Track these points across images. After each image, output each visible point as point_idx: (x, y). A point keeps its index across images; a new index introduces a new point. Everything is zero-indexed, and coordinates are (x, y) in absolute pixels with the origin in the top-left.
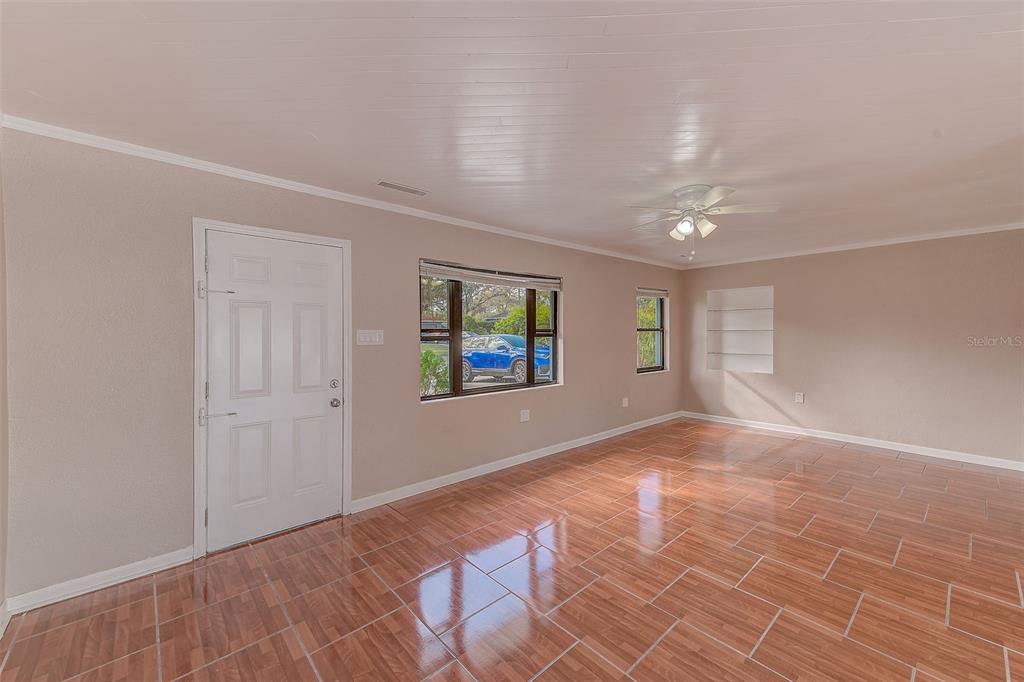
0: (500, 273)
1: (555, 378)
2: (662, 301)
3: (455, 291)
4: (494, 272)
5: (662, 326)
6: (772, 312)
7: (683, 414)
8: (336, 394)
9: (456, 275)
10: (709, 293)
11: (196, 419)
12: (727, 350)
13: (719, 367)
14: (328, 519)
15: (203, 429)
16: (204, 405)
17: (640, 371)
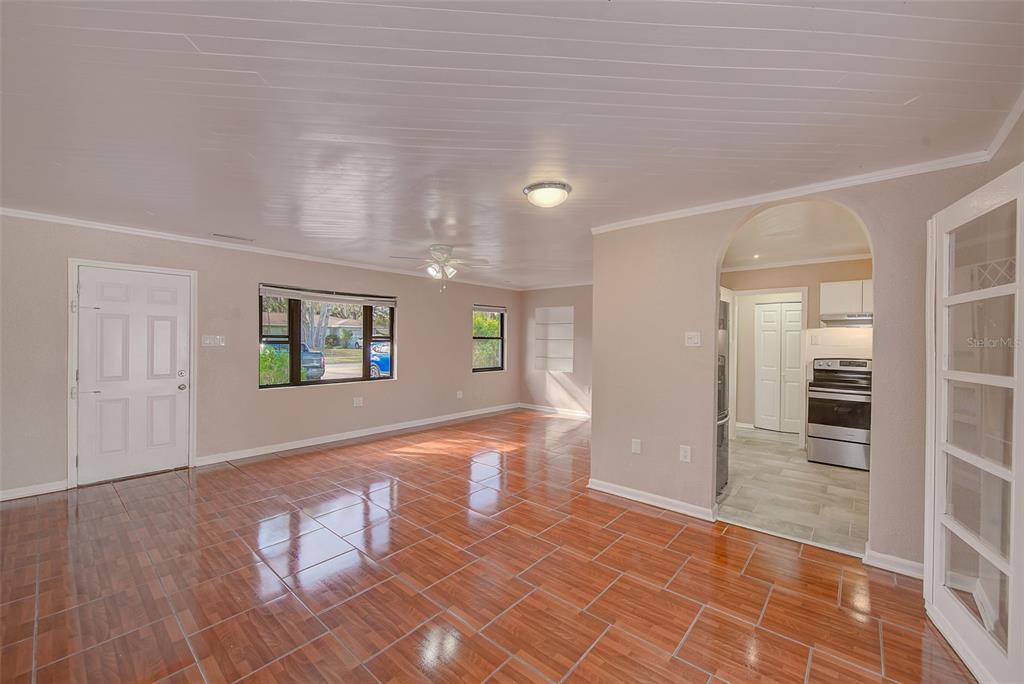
0: (337, 293)
1: (392, 374)
2: (502, 315)
3: (294, 308)
4: (332, 293)
5: (502, 334)
6: (572, 326)
7: (520, 405)
8: (183, 380)
9: (294, 295)
10: (537, 310)
11: (69, 396)
12: (550, 355)
13: (545, 368)
14: (176, 470)
15: (75, 401)
16: (75, 385)
17: (474, 370)
